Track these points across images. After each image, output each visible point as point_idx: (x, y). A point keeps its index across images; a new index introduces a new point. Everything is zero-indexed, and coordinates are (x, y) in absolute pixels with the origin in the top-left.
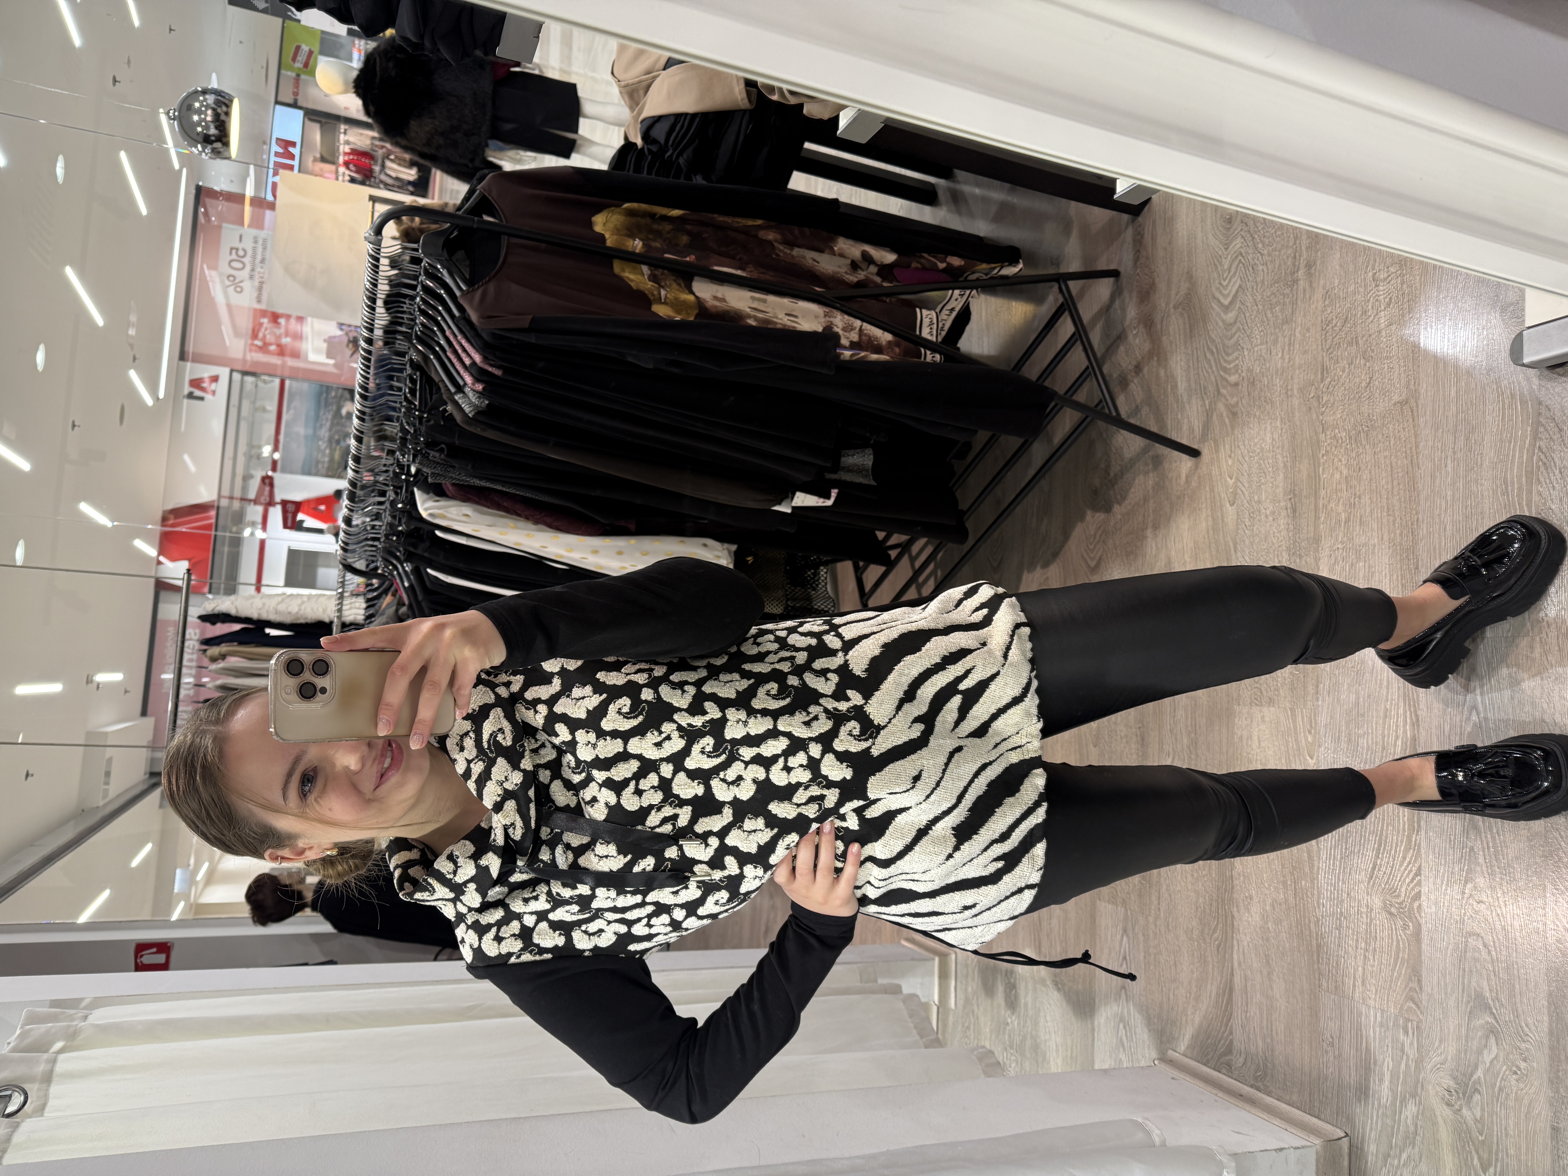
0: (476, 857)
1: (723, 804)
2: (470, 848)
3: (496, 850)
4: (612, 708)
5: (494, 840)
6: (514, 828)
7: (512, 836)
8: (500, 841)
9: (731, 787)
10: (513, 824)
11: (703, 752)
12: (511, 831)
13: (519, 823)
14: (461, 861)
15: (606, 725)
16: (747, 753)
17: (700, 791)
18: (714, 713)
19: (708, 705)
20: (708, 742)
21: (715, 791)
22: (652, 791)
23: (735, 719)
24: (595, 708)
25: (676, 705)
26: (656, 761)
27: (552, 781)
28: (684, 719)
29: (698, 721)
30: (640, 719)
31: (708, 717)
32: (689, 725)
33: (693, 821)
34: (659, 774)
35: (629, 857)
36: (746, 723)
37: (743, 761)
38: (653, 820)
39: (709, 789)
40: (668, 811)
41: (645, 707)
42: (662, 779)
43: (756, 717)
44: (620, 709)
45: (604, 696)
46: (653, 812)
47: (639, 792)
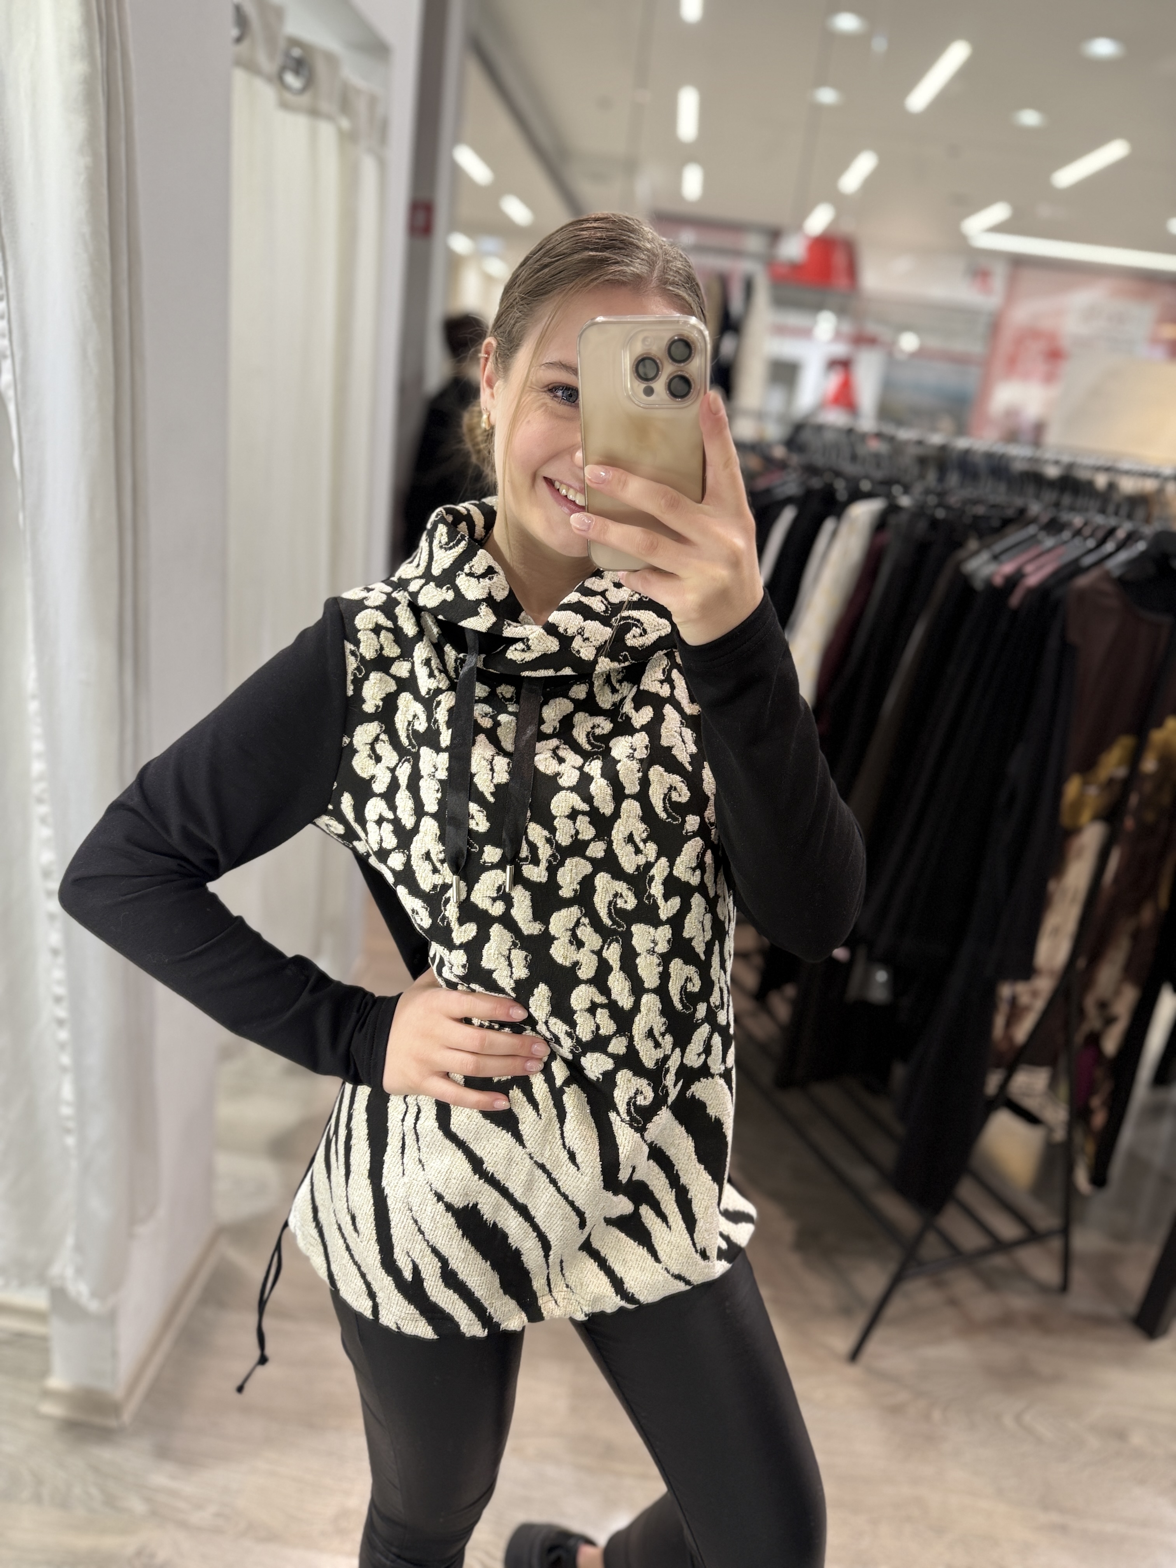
4: (676, 779)
9: (569, 933)
11: (616, 895)
13: (529, 657)
15: (656, 772)
16: (613, 954)
17: (566, 892)
18: (667, 909)
19: (675, 903)
20: (629, 902)
21: (564, 912)
22: (573, 832)
23: (657, 938)
24: (674, 757)
25: (678, 860)
26: (610, 836)
27: (573, 700)
28: (660, 870)
29: (657, 889)
30: (663, 815)
31: (660, 901)
32: (652, 878)
33: (528, 884)
34: (593, 840)
35: (492, 799)
36: (651, 952)
37: (602, 947)
38: (536, 832)
39: (567, 903)
40: (545, 852)
41: (677, 819)
42: (586, 844)
43: (659, 965)
44: (675, 789)
45: (690, 768)
46: (546, 833)
47: (573, 815)
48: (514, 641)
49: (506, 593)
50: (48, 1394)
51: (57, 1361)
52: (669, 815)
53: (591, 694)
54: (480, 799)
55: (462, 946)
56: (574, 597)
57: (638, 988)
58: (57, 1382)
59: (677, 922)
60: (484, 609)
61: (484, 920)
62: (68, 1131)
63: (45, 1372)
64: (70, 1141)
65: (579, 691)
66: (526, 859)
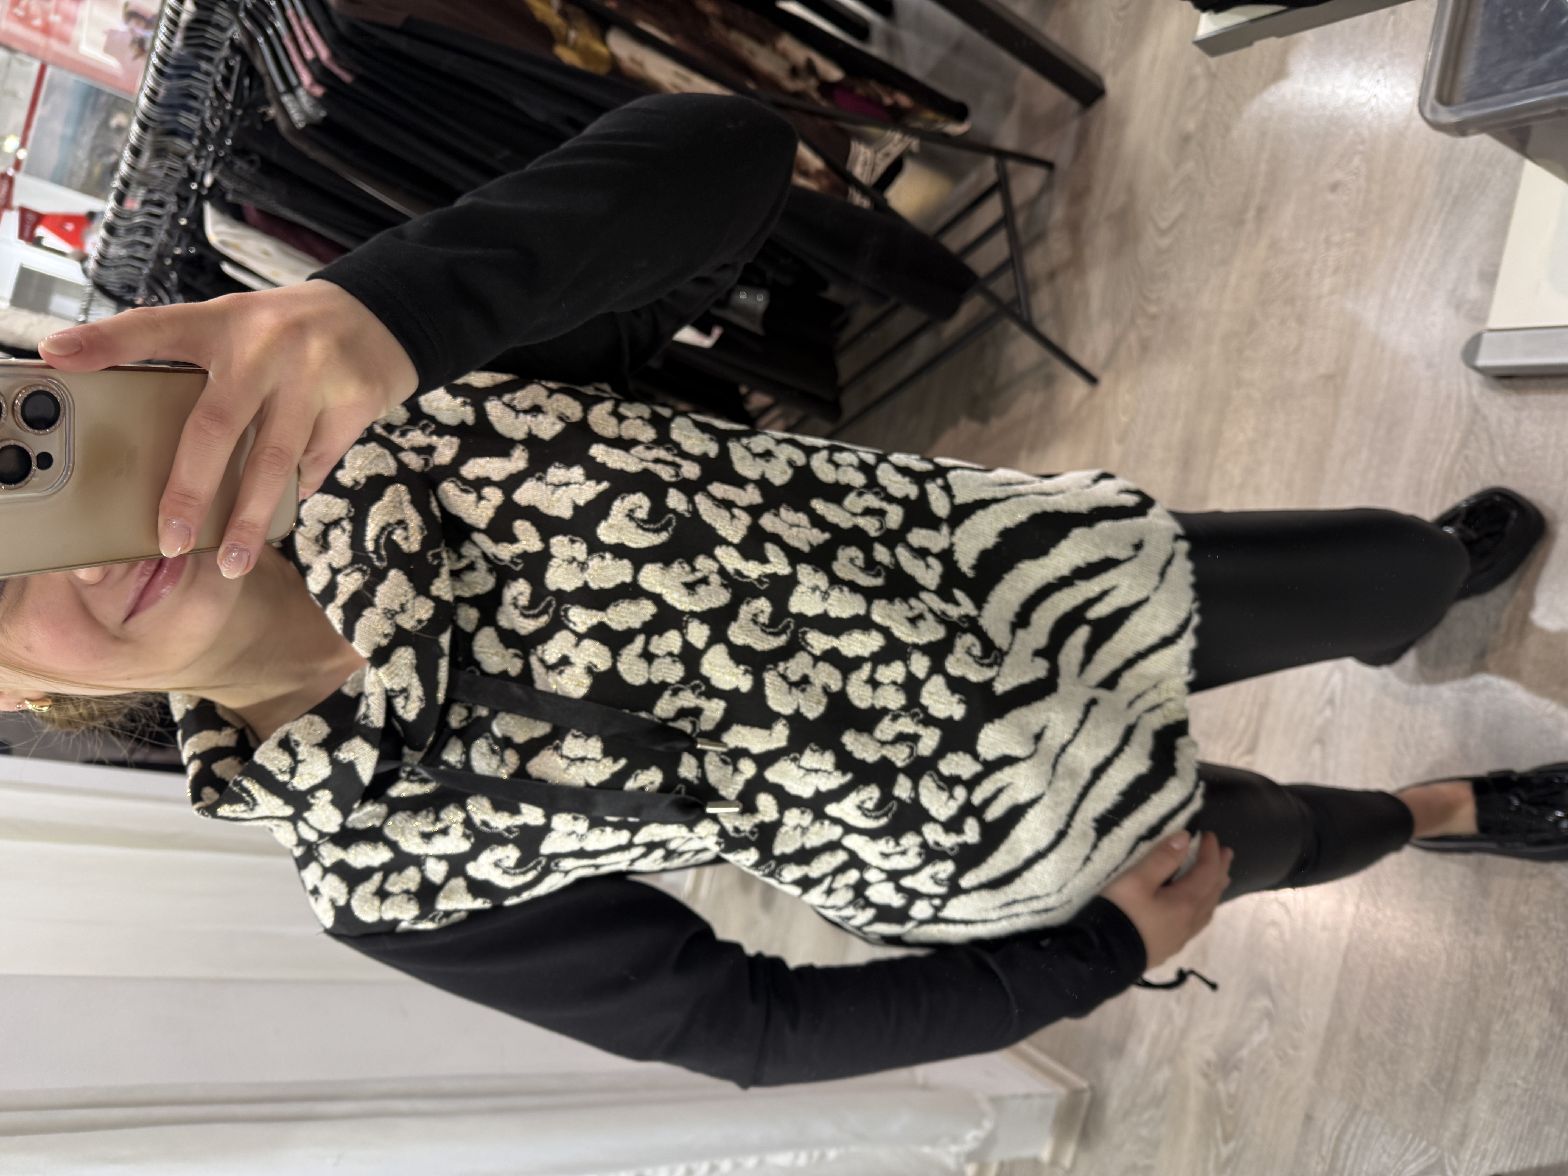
0: (330, 745)
1: (777, 716)
2: (321, 729)
3: (369, 735)
4: (619, 508)
5: (366, 717)
6: (407, 698)
7: (400, 712)
8: (377, 719)
9: (794, 690)
10: (404, 690)
11: (755, 621)
12: (399, 702)
13: (417, 691)
14: (303, 752)
15: (606, 533)
16: (819, 642)
17: (745, 684)
18: (779, 565)
19: (771, 550)
20: (763, 606)
21: (769, 692)
22: (669, 660)
23: (811, 584)
24: (589, 504)
25: (722, 533)
26: (683, 613)
27: (479, 627)
28: (730, 559)
29: (753, 570)
30: (664, 536)
31: (768, 569)
32: (738, 572)
33: (724, 725)
34: (683, 635)
35: (622, 762)
36: (825, 595)
37: (810, 653)
38: (665, 707)
39: (759, 685)
40: (688, 699)
41: (670, 520)
42: (687, 645)
43: (841, 591)
44: (632, 511)
45: (605, 485)
46: (667, 695)
47: (648, 656)
48: (390, 711)
49: (317, 719)
50: (1055, 1161)
51: (1027, 1153)
52: (664, 528)
53: (475, 601)
54: (619, 778)
55: (781, 812)
56: (334, 614)
57: (863, 623)
58: (1045, 1153)
59: (794, 556)
60: (344, 754)
61: (757, 785)
62: (823, 1156)
63: (1036, 1162)
64: (832, 1154)
65: (468, 617)
66: (694, 724)
